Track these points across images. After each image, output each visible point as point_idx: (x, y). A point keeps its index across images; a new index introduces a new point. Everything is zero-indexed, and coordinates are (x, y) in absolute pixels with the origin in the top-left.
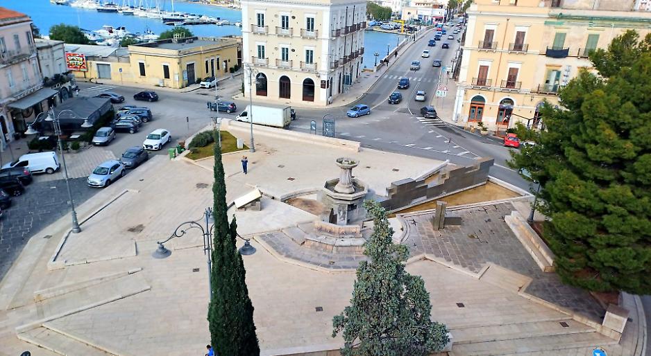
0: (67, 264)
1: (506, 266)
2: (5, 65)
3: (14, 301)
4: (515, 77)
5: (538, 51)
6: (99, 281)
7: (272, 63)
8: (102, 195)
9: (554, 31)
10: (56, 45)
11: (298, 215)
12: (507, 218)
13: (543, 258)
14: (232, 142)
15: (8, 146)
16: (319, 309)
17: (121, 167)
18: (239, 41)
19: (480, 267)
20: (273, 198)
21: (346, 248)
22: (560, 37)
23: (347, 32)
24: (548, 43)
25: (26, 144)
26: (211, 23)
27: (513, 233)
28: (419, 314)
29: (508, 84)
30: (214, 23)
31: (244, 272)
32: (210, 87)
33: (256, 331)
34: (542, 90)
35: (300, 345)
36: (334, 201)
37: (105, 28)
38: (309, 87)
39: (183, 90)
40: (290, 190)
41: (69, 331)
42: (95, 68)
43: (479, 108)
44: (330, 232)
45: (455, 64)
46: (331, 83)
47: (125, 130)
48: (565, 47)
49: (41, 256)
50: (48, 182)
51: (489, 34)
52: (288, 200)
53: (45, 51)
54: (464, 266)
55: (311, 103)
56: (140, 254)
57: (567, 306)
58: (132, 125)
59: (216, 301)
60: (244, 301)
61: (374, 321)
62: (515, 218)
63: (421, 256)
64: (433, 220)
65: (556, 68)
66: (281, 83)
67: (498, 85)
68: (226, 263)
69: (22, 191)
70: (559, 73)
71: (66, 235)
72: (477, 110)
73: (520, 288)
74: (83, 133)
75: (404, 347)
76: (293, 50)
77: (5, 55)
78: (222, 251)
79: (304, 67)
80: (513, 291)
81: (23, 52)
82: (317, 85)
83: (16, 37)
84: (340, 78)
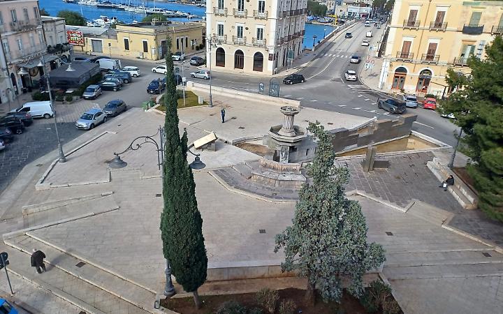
0: (52, 186)
1: (430, 203)
2: (15, 32)
3: (6, 214)
4: (434, 51)
5: (456, 29)
6: (77, 201)
7: (230, 40)
8: (87, 135)
9: (471, 10)
10: (58, 20)
11: (246, 155)
12: (429, 164)
13: (464, 197)
14: (195, 99)
15: (17, 98)
16: (262, 231)
17: (104, 115)
18: (204, 25)
19: (407, 203)
20: (226, 142)
21: (287, 183)
22: (477, 16)
23: (291, 14)
24: (465, 21)
25: (30, 96)
26: (183, 17)
27: (434, 176)
28: (356, 236)
29: (428, 57)
30: (186, 17)
31: (194, 185)
32: (180, 60)
33: (204, 242)
34: (457, 62)
35: (245, 260)
36: (278, 143)
37: (101, 18)
38: (258, 60)
39: (158, 62)
40: (240, 136)
41: (47, 239)
42: (90, 43)
43: (401, 77)
44: (274, 168)
45: (380, 44)
46: (277, 57)
47: (110, 89)
48: (480, 25)
49: (33, 180)
50: (45, 125)
51: (413, 13)
52: (239, 144)
53: (48, 24)
54: (392, 201)
55: (260, 73)
56: (113, 181)
57: (489, 238)
58: (115, 85)
59: (167, 210)
60: (193, 211)
61: (315, 238)
62: (437, 164)
63: (353, 192)
64: (364, 163)
65: (470, 43)
66: (236, 56)
67: (419, 58)
68: (177, 173)
69: (23, 130)
70: (473, 47)
71: (53, 163)
72: (399, 80)
73: (444, 221)
74: (76, 90)
75: (341, 264)
76: (247, 29)
77: (16, 24)
78: (173, 162)
79: (255, 42)
80: (437, 224)
81: (31, 23)
82: (266, 57)
83: (25, 11)
84: (284, 53)
